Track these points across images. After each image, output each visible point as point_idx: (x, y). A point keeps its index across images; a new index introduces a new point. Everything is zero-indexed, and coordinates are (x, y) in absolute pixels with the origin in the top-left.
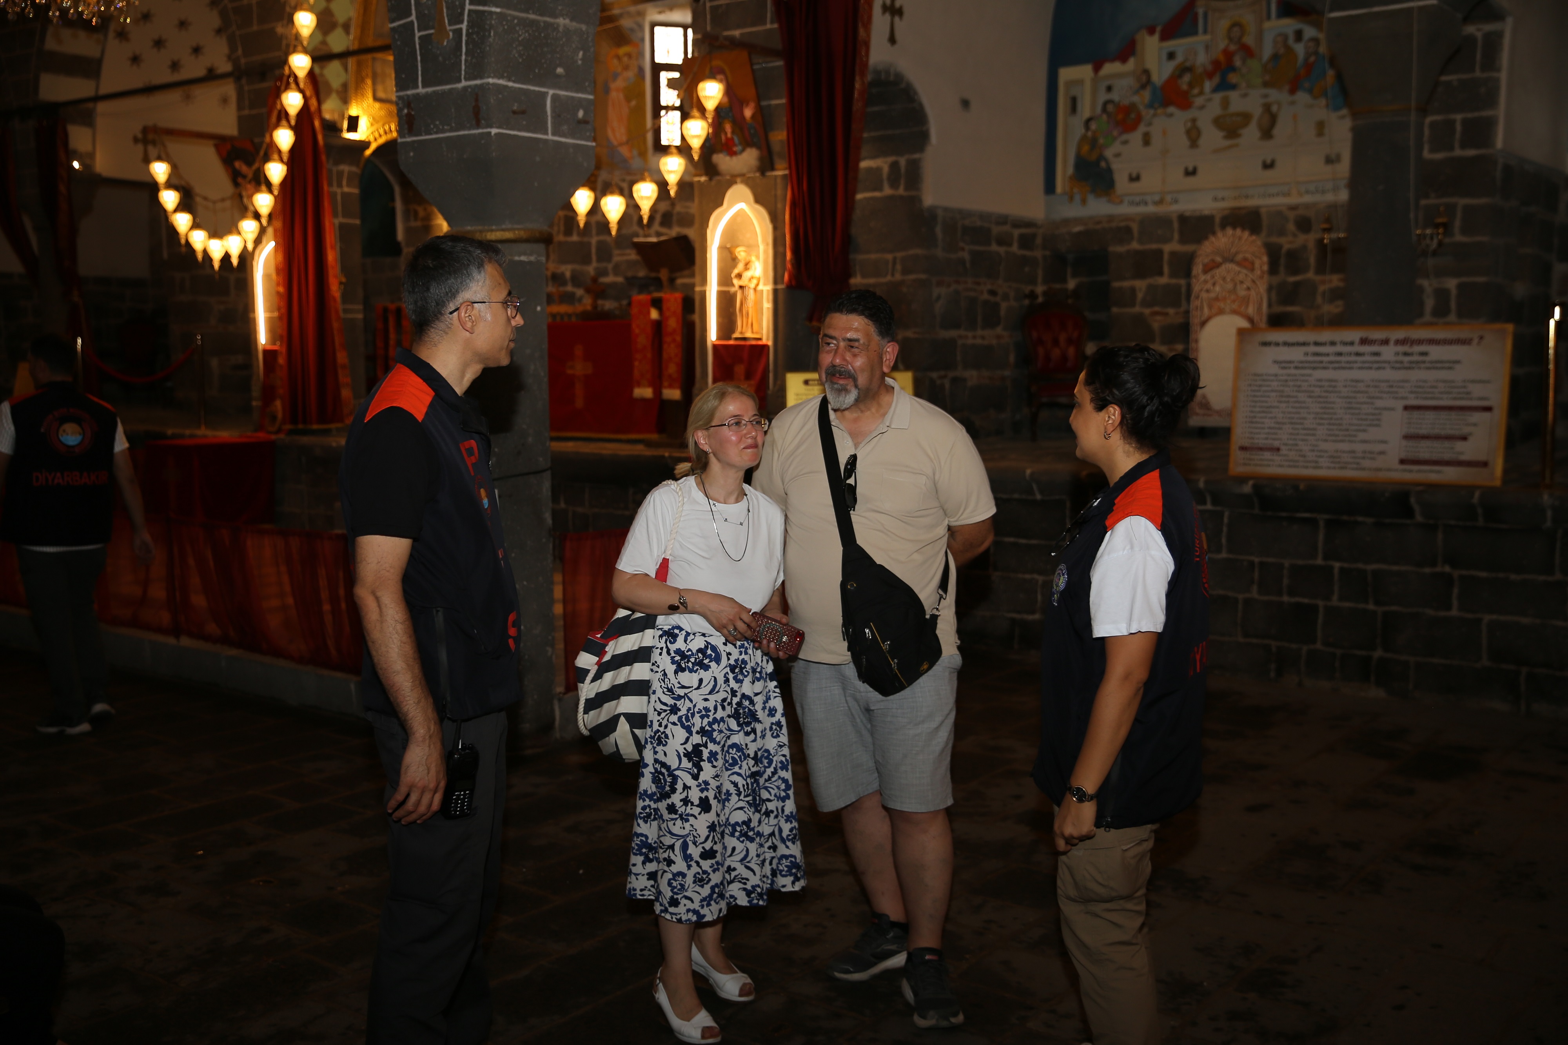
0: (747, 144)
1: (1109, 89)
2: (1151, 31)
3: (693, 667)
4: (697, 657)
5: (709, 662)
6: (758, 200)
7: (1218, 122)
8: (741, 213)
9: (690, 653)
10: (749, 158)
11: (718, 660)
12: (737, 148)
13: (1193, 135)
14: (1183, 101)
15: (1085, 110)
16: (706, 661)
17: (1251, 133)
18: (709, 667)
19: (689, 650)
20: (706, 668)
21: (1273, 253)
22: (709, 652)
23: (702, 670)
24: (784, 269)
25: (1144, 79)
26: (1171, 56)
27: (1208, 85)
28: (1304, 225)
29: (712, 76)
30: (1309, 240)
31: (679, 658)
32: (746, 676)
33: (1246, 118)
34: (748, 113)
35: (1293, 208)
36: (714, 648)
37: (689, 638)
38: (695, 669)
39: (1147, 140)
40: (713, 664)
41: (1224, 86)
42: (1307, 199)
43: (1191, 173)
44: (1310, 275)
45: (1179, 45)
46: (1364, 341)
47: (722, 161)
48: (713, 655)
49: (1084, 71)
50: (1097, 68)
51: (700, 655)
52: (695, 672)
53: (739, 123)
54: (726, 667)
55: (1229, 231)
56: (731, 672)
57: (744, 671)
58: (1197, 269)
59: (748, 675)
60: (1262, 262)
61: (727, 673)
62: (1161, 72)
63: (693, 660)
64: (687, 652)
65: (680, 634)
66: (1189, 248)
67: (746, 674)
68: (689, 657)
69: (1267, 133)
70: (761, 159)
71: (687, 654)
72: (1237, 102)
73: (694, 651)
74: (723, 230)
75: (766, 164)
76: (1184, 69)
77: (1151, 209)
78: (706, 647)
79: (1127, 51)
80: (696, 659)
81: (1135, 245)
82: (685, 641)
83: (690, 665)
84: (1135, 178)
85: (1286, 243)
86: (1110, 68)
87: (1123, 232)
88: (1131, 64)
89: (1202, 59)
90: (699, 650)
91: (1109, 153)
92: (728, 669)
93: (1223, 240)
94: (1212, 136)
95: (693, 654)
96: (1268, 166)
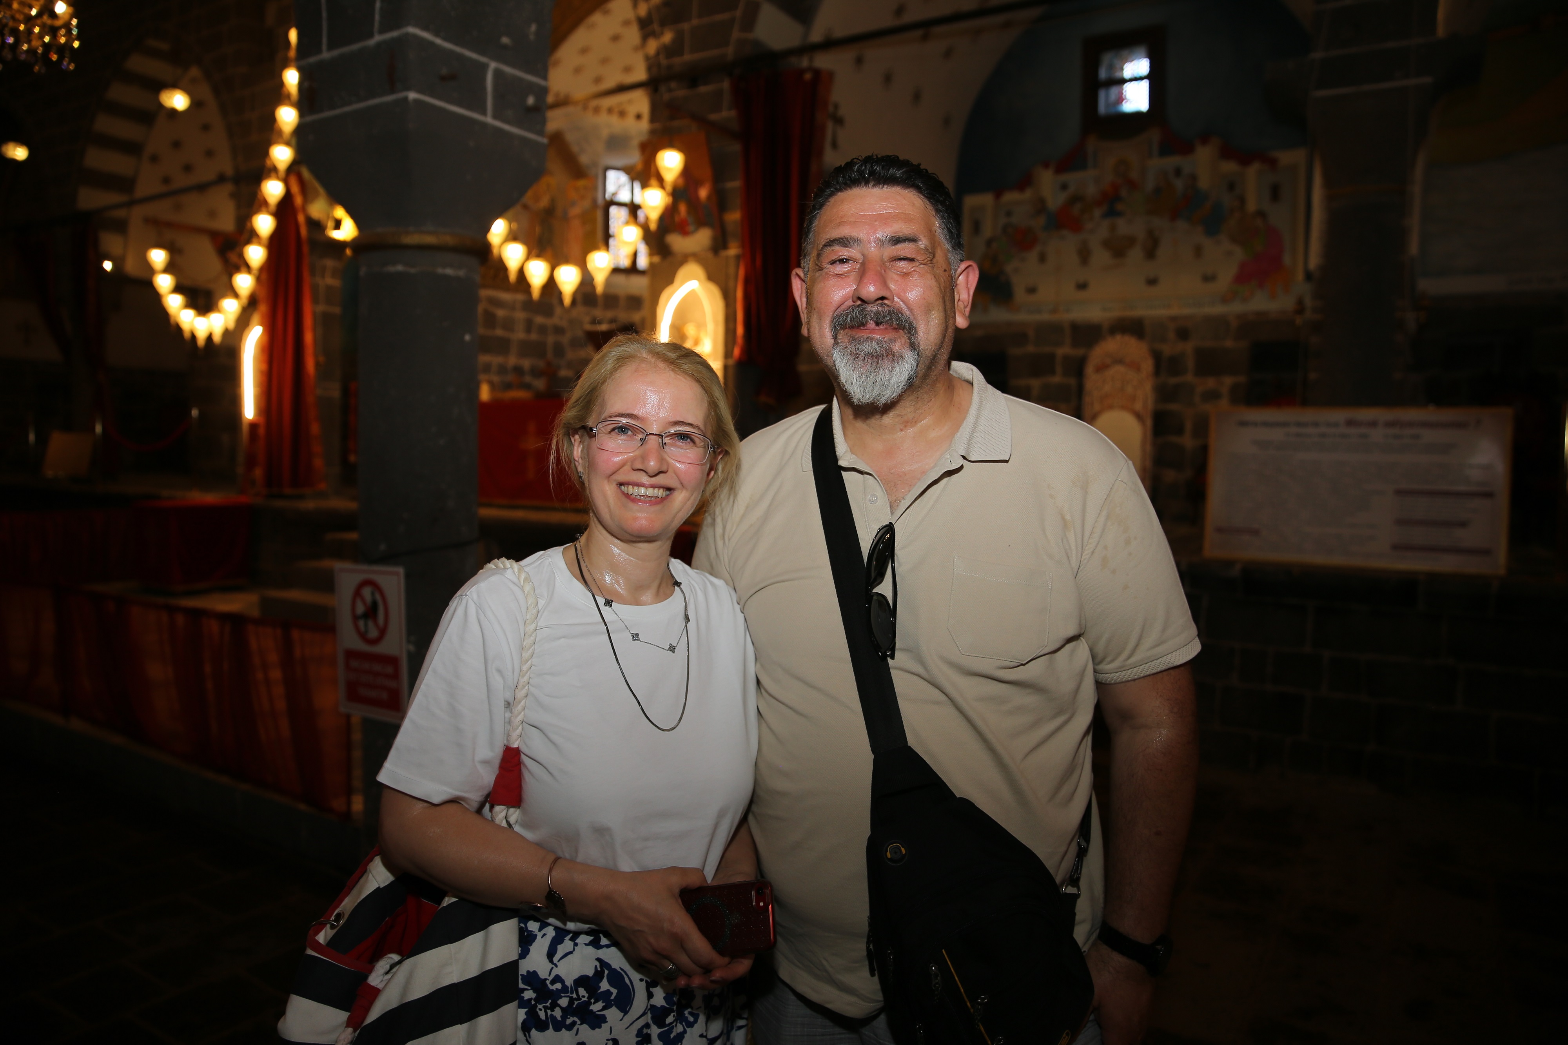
0: (701, 223)
1: (1009, 214)
2: (1046, 165)
3: (564, 1017)
4: (574, 996)
5: (604, 1008)
6: (712, 277)
7: (1107, 244)
8: (692, 294)
9: (558, 986)
10: (702, 238)
11: (624, 1002)
12: (691, 228)
13: (1084, 255)
14: (1075, 226)
15: (988, 231)
16: (596, 1007)
17: (1136, 254)
18: (603, 1019)
19: (557, 979)
20: (596, 1021)
21: (1157, 357)
22: (605, 985)
23: (585, 1026)
24: (734, 342)
25: (1040, 207)
26: (1064, 187)
27: (1097, 213)
28: (1183, 334)
29: (670, 145)
30: (1188, 348)
31: (533, 995)
32: (691, 1025)
33: (1131, 241)
34: (703, 193)
35: (1173, 319)
36: (616, 978)
37: (561, 950)
38: (568, 1022)
39: (1042, 258)
40: (613, 1014)
41: (1112, 213)
42: (1186, 311)
43: (1082, 286)
44: (1189, 377)
45: (1072, 178)
46: (1350, 423)
47: (678, 242)
48: (614, 991)
49: (986, 200)
50: (998, 195)
51: (582, 991)
52: (570, 1028)
53: (693, 204)
54: (644, 1014)
55: (1118, 337)
56: (655, 1023)
57: (686, 1012)
58: (1089, 370)
59: (696, 1021)
60: (1148, 365)
61: (647, 1026)
62: (1055, 200)
63: (564, 1002)
64: (553, 982)
65: (539, 935)
66: (1080, 352)
67: (691, 1019)
68: (555, 996)
69: (1150, 254)
70: (715, 239)
71: (551, 987)
72: (1124, 227)
73: (569, 982)
74: (675, 309)
75: (719, 245)
76: (1075, 199)
77: (1046, 317)
78: (598, 975)
79: (1025, 182)
80: (572, 1000)
81: (1031, 349)
82: (551, 955)
83: (558, 1013)
84: (1032, 290)
85: (1167, 350)
86: (1010, 197)
87: (1020, 336)
88: (1028, 194)
89: (1092, 190)
90: (582, 981)
91: (1009, 268)
92: (648, 1018)
93: (1111, 345)
94: (1101, 256)
95: (565, 989)
96: (1152, 282)
